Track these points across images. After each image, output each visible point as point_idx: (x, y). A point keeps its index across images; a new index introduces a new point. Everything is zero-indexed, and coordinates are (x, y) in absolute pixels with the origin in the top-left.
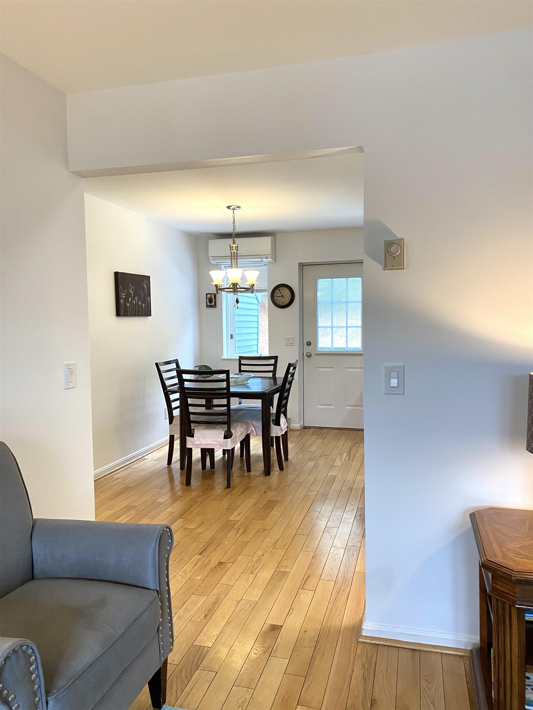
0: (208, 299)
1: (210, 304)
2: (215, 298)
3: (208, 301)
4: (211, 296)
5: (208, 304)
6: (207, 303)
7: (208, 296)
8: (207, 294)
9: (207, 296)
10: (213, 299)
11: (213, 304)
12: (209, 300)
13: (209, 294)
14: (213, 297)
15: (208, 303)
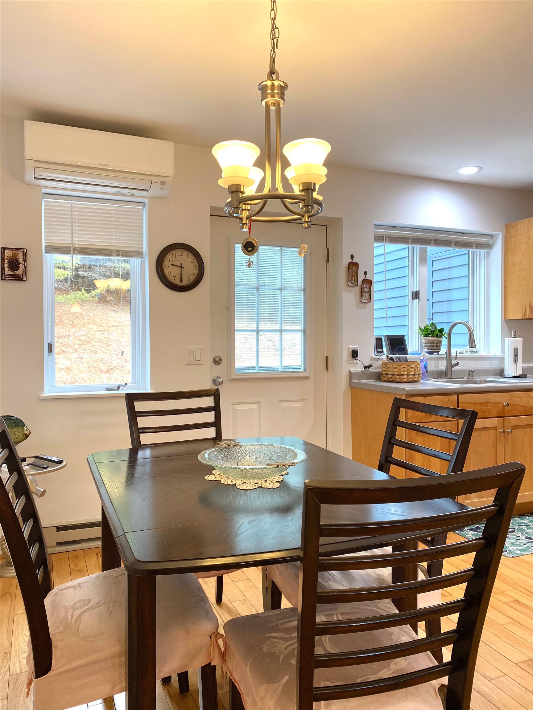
0: (6, 261)
1: (12, 273)
2: (25, 260)
3: (6, 265)
4: (15, 255)
5: (7, 271)
6: (3, 269)
7: (8, 253)
8: (4, 249)
9: (4, 252)
10: (21, 261)
11: (20, 272)
12: (8, 262)
13: (9, 249)
14: (20, 256)
15: (7, 269)
